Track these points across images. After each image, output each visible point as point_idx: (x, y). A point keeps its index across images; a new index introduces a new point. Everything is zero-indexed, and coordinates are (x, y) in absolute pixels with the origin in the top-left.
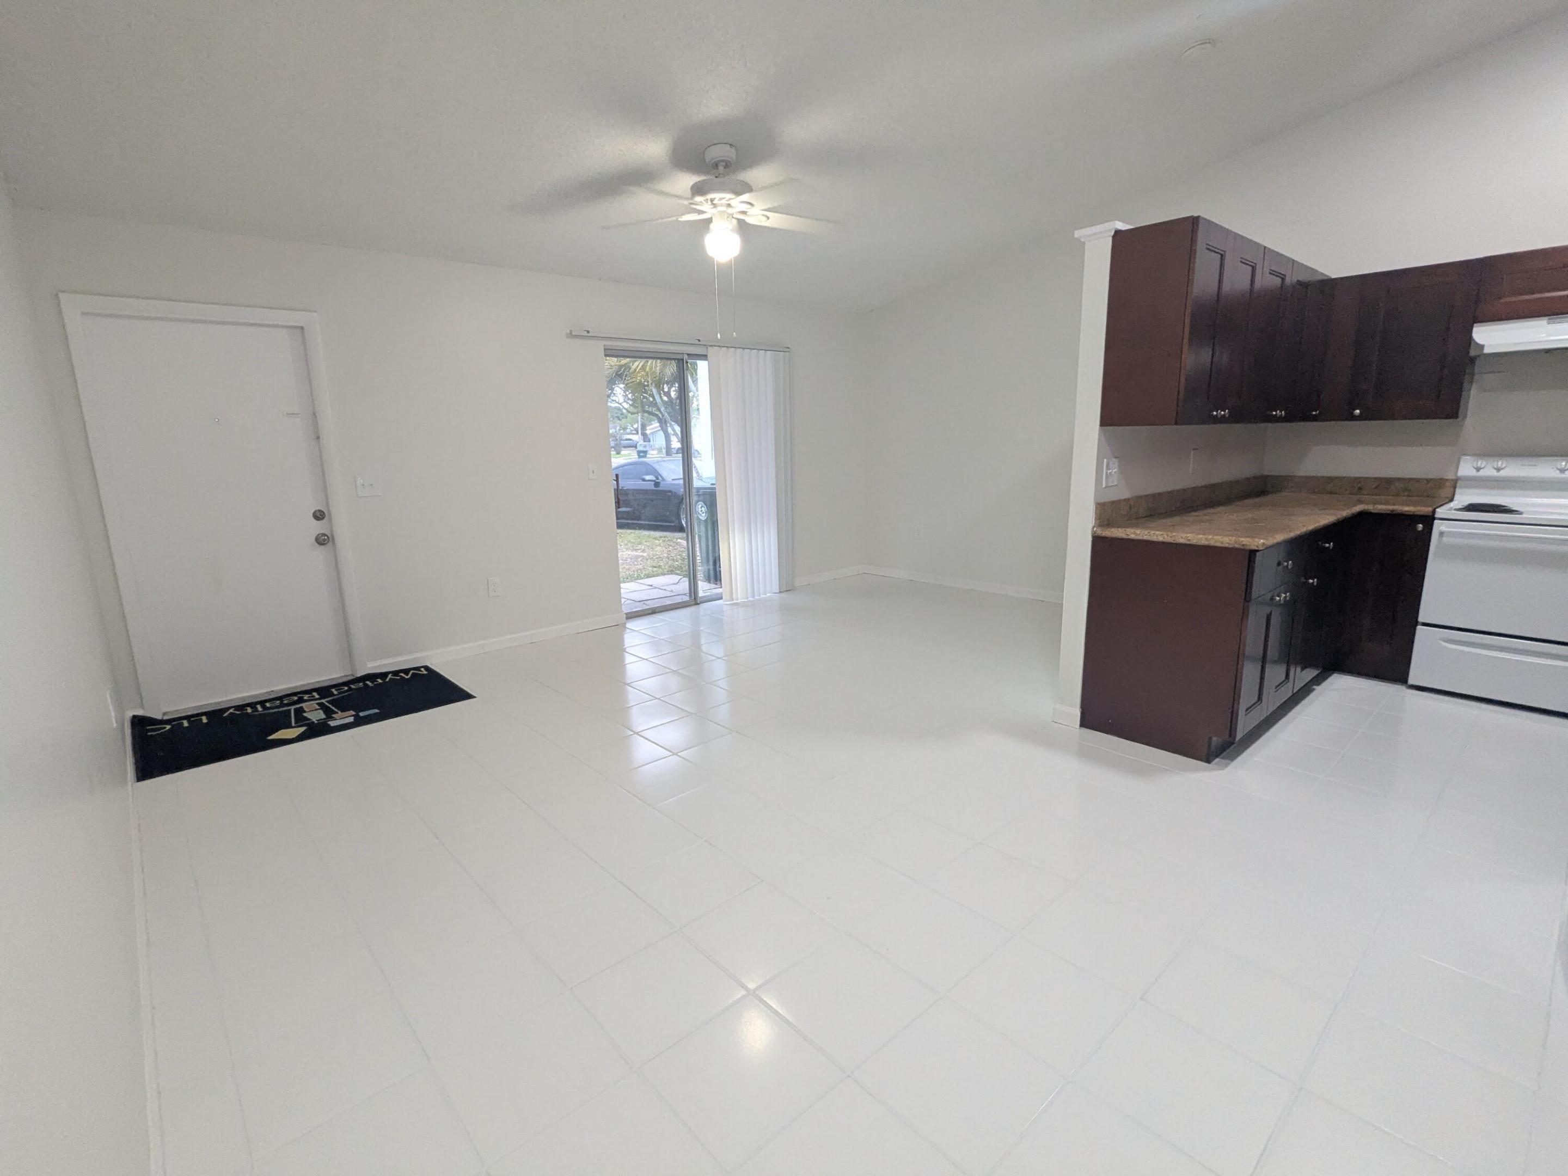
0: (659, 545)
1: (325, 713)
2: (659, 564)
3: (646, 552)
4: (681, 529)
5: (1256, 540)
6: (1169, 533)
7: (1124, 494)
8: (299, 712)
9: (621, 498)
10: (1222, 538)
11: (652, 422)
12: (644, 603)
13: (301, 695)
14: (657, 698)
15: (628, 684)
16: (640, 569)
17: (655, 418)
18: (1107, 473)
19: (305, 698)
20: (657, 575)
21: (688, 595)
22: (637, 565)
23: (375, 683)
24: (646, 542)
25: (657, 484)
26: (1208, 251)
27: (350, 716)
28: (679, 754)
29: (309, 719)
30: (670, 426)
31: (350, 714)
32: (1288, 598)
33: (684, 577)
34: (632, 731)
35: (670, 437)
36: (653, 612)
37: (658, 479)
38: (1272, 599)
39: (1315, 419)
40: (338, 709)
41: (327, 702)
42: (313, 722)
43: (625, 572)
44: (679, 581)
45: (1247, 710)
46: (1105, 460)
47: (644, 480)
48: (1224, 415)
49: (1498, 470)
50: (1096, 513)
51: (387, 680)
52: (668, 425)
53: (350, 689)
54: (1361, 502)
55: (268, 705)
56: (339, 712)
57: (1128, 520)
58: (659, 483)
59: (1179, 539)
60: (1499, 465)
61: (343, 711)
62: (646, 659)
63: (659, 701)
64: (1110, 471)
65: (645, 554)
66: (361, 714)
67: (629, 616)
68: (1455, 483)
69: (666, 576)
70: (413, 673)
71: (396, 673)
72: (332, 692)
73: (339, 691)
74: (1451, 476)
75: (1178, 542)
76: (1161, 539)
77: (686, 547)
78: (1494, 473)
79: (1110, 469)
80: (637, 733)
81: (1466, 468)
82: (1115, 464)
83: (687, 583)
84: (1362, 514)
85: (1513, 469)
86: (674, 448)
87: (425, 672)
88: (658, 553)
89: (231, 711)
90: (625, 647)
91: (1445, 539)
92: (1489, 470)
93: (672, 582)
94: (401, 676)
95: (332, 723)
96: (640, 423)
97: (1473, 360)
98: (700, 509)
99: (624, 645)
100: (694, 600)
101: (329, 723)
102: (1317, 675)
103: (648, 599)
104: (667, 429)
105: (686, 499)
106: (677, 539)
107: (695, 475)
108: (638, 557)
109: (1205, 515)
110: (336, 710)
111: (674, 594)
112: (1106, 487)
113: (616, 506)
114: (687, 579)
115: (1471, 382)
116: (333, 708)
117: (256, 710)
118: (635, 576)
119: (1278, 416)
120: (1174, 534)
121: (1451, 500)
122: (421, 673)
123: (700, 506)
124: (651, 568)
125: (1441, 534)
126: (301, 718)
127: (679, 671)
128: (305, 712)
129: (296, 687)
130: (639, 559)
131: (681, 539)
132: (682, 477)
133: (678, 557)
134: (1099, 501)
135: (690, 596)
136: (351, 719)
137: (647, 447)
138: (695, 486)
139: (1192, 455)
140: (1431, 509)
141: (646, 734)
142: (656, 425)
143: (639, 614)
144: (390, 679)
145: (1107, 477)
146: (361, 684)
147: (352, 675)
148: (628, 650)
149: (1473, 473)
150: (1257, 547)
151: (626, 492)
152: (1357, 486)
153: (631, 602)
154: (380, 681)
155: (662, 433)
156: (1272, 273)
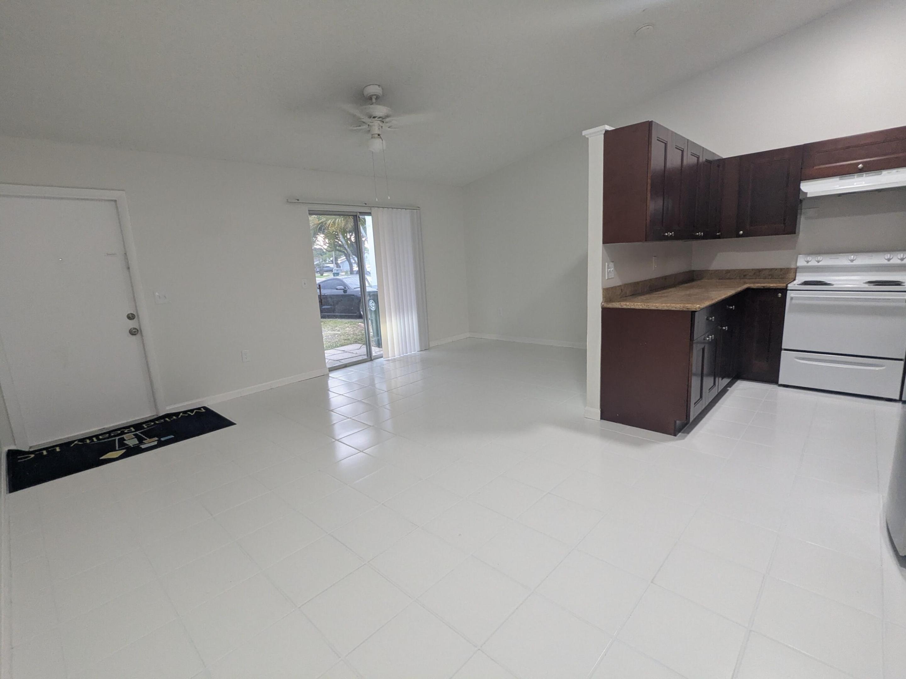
0: (348, 327)
1: (138, 440)
2: (348, 338)
3: (340, 331)
4: (360, 317)
5: (695, 305)
6: (646, 304)
7: (617, 282)
8: (122, 441)
9: (323, 300)
10: (675, 305)
11: (342, 256)
12: (340, 362)
13: (123, 430)
14: (349, 418)
15: (332, 411)
16: (337, 342)
17: (343, 254)
18: (608, 271)
19: (126, 431)
20: (348, 344)
21: (366, 355)
22: (335, 339)
23: (172, 419)
24: (340, 325)
25: (345, 291)
26: (658, 141)
27: (156, 441)
28: (364, 451)
29: (127, 445)
30: (352, 258)
31: (155, 440)
32: (713, 338)
33: (364, 345)
34: (335, 439)
35: (352, 265)
36: (345, 366)
37: (345, 288)
38: (704, 339)
39: (719, 237)
40: (147, 437)
41: (139, 433)
42: (130, 446)
43: (328, 344)
44: (361, 347)
45: (695, 404)
46: (606, 263)
47: (337, 289)
48: (671, 235)
49: (818, 262)
50: (603, 295)
51: (180, 416)
52: (351, 257)
53: (155, 424)
54: (745, 283)
55: (101, 437)
56: (148, 439)
57: (621, 298)
58: (346, 290)
59: (651, 307)
60: (819, 259)
61: (150, 438)
62: (342, 395)
63: (350, 419)
64: (610, 270)
65: (339, 333)
66: (162, 439)
67: (331, 369)
68: (796, 270)
69: (353, 345)
70: (196, 412)
71: (185, 412)
72: (143, 427)
73: (148, 426)
74: (793, 266)
75: (651, 309)
76: (641, 307)
77: (364, 327)
78: (816, 264)
79: (609, 269)
80: (338, 440)
81: (801, 262)
82: (612, 265)
83: (365, 349)
84: (748, 289)
85: (826, 261)
86: (355, 271)
87: (204, 411)
88: (347, 332)
89: (76, 442)
90: (330, 388)
91: (794, 301)
92: (813, 262)
93: (356, 348)
94: (188, 414)
95: (143, 446)
96: (334, 257)
97: (801, 201)
98: (371, 304)
99: (328, 387)
100: (370, 358)
101: (141, 446)
102: (731, 381)
103: (342, 358)
104: (350, 260)
105: (362, 298)
106: (358, 323)
107: (367, 284)
108: (335, 334)
109: (663, 293)
110: (146, 438)
111: (359, 355)
112: (607, 279)
113: (320, 304)
114: (365, 346)
115: (801, 214)
116: (144, 437)
117: (93, 441)
118: (334, 345)
119: (700, 235)
120: (648, 304)
121: (795, 280)
122: (201, 411)
123: (371, 302)
124: (343, 341)
125: (792, 298)
126: (122, 444)
127: (362, 401)
128: (125, 440)
129: (119, 425)
130: (337, 336)
131: (361, 323)
132: (359, 286)
133: (360, 333)
134: (605, 288)
135: (367, 356)
136: (156, 443)
137: (339, 271)
138: (367, 291)
139: (653, 260)
140: (785, 285)
141: (343, 440)
142: (343, 258)
143: (337, 368)
144: (181, 416)
145: (608, 273)
146: (163, 420)
147: (156, 415)
148: (330, 390)
149: (805, 264)
150: (696, 309)
151: (326, 297)
152: (743, 274)
153: (332, 361)
154: (174, 417)
155: (347, 263)
156: (693, 155)
